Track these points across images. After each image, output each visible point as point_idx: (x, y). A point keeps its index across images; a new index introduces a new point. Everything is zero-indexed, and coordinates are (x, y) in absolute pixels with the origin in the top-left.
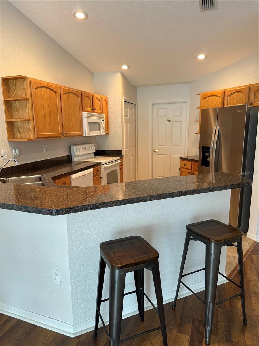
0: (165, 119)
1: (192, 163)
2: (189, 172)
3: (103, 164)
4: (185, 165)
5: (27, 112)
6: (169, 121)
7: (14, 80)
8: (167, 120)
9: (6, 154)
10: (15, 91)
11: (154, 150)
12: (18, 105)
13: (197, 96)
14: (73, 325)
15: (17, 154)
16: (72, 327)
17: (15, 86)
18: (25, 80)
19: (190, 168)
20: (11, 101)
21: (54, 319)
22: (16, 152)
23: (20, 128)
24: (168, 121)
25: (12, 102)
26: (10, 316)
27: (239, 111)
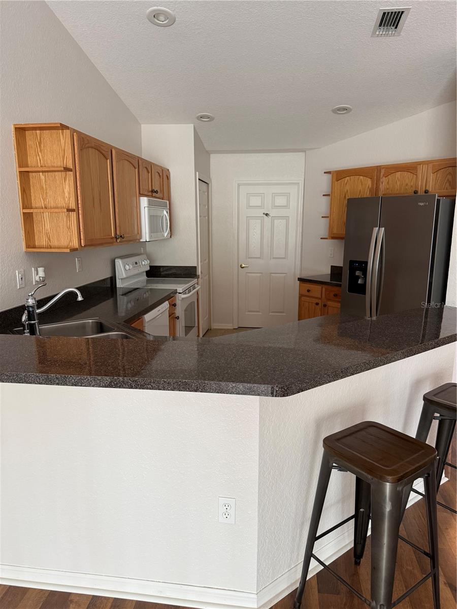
0: (260, 213)
1: (322, 288)
2: (318, 302)
3: (180, 293)
4: (308, 291)
5: (67, 194)
6: (267, 215)
7: (38, 132)
8: (264, 214)
9: (23, 279)
10: (40, 153)
11: (241, 265)
12: (45, 181)
13: (325, 174)
14: (256, 593)
15: (40, 277)
16: (255, 596)
17: (40, 143)
18: (63, 134)
19: (320, 296)
20: (28, 172)
21: (215, 588)
22: (37, 274)
23: (48, 226)
24: (265, 216)
25: (31, 174)
26: (115, 598)
27: (422, 204)
